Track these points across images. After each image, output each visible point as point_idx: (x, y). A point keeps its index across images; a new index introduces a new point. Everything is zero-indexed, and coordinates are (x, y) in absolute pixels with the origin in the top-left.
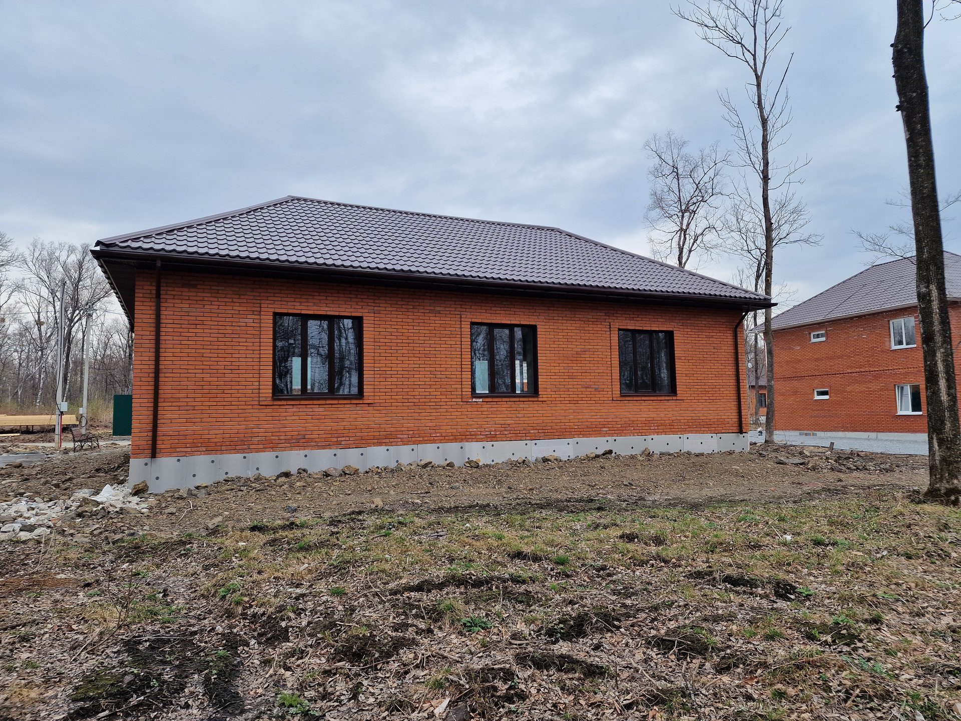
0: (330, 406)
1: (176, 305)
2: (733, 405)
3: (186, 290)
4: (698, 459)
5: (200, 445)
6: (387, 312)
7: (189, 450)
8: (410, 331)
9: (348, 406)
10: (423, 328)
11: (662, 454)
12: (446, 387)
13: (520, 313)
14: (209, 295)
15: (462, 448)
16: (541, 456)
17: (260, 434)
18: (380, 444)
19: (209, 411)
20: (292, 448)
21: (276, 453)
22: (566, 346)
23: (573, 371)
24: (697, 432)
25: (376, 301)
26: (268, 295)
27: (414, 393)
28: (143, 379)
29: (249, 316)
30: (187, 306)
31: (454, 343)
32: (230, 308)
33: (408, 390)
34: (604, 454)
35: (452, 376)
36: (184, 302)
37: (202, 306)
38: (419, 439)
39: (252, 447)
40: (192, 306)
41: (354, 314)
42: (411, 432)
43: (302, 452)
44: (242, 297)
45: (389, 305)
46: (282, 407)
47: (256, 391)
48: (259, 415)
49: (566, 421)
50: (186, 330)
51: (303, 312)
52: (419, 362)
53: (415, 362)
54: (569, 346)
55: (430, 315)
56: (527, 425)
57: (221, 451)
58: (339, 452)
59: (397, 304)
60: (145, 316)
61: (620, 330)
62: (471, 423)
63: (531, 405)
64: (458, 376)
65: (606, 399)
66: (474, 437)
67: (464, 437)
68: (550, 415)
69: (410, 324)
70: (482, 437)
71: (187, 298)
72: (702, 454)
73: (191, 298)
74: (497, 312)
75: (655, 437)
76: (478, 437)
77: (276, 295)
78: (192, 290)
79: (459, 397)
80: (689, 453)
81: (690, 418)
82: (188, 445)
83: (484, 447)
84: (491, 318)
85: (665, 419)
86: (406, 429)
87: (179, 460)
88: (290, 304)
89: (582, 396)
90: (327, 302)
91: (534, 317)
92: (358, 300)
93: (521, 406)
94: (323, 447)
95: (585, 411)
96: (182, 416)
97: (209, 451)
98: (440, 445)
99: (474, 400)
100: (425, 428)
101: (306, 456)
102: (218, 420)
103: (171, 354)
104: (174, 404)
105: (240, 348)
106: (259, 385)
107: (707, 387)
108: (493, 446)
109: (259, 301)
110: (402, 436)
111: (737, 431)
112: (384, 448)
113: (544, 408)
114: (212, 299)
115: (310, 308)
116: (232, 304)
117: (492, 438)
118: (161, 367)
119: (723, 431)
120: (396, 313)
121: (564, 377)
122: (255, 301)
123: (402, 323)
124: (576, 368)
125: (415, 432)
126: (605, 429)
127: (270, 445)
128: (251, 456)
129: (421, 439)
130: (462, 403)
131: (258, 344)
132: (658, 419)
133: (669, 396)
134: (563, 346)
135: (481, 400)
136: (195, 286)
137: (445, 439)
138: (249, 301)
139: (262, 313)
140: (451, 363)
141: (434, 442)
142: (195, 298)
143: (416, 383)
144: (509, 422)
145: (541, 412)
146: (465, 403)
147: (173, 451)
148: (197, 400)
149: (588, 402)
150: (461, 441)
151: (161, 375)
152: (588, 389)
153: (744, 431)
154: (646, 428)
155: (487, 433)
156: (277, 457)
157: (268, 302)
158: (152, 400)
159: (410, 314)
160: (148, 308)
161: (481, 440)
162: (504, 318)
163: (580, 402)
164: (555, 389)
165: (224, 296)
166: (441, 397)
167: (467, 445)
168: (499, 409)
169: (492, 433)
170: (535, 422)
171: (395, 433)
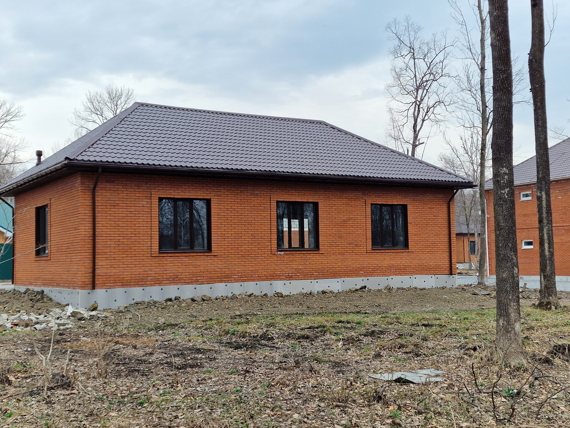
0: (192, 257)
1: (103, 194)
2: (447, 255)
3: (108, 184)
4: (422, 292)
5: (118, 281)
6: (225, 195)
7: (112, 284)
8: (239, 207)
9: (203, 257)
10: (247, 205)
11: (398, 289)
12: (261, 244)
13: (308, 194)
14: (121, 187)
15: (271, 284)
16: (321, 290)
17: (152, 275)
18: (221, 281)
19: (123, 261)
20: (170, 284)
21: (161, 287)
22: (337, 216)
23: (341, 233)
24: (421, 274)
25: (218, 188)
26: (155, 186)
27: (242, 249)
28: (86, 241)
29: (144, 200)
30: (109, 194)
31: (266, 215)
32: (134, 195)
33: (238, 246)
34: (361, 289)
35: (265, 237)
36: (107, 191)
37: (117, 194)
38: (244, 278)
39: (148, 283)
40: (112, 194)
41: (206, 197)
42: (240, 274)
43: (176, 287)
44: (140, 188)
45: (226, 191)
46: (164, 258)
47: (149, 248)
48: (151, 263)
49: (336, 266)
50: (109, 210)
51: (176, 197)
52: (244, 228)
53: (242, 228)
54: (339, 216)
55: (251, 196)
56: (312, 269)
57: (130, 286)
58: (198, 286)
59: (231, 190)
60: (86, 201)
61: (372, 204)
62: (276, 268)
63: (315, 256)
64: (269, 237)
65: (363, 251)
66: (278, 277)
67: (272, 277)
68: (327, 263)
69: (239, 203)
70: (283, 277)
71: (109, 189)
72: (425, 289)
73: (111, 189)
74: (293, 194)
75: (394, 277)
76: (281, 277)
77: (160, 186)
78: (112, 184)
79: (269, 251)
80: (416, 288)
81: (417, 264)
82: (112, 282)
83: (285, 284)
84: (289, 198)
85: (401, 265)
86: (237, 272)
87: (107, 291)
88: (168, 191)
89: (347, 250)
90: (189, 189)
91: (316, 197)
92: (207, 188)
93: (308, 257)
94: (189, 283)
95: (348, 260)
96: (108, 264)
97: (123, 285)
98: (258, 282)
99: (279, 253)
100: (248, 271)
101: (178, 289)
102: (128, 266)
103: (101, 225)
104: (104, 256)
105: (139, 220)
106: (151, 244)
107: (429, 243)
108: (290, 283)
109: (150, 190)
110: (234, 277)
111: (449, 273)
112: (223, 284)
113: (323, 258)
114: (123, 190)
115: (180, 194)
116: (134, 192)
117: (290, 278)
118: (96, 233)
119: (439, 273)
120: (230, 196)
121: (336, 237)
122: (147, 190)
123: (234, 203)
124: (344, 231)
125: (243, 274)
126: (361, 272)
127: (158, 282)
128: (147, 289)
129: (246, 278)
130: (271, 255)
131: (150, 218)
132: (396, 265)
133: (403, 249)
134: (335, 216)
135: (283, 253)
136: (113, 182)
137: (261, 278)
138: (144, 190)
139: (152, 198)
140: (264, 228)
141: (254, 280)
142: (113, 189)
143: (243, 242)
144: (300, 267)
145: (321, 261)
146: (273, 255)
147: (104, 285)
148: (116, 253)
149: (351, 254)
150: (271, 279)
151: (96, 238)
152: (351, 245)
153: (453, 273)
154: (388, 271)
155: (287, 275)
156: (162, 289)
157: (155, 190)
158: (92, 254)
159: (239, 196)
160: (88, 196)
161: (283, 279)
162: (298, 198)
163: (345, 254)
164: (330, 245)
165: (130, 187)
166: (258, 251)
167: (275, 283)
168: (294, 259)
169: (290, 275)
170: (317, 267)
171: (230, 274)
